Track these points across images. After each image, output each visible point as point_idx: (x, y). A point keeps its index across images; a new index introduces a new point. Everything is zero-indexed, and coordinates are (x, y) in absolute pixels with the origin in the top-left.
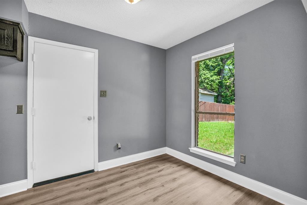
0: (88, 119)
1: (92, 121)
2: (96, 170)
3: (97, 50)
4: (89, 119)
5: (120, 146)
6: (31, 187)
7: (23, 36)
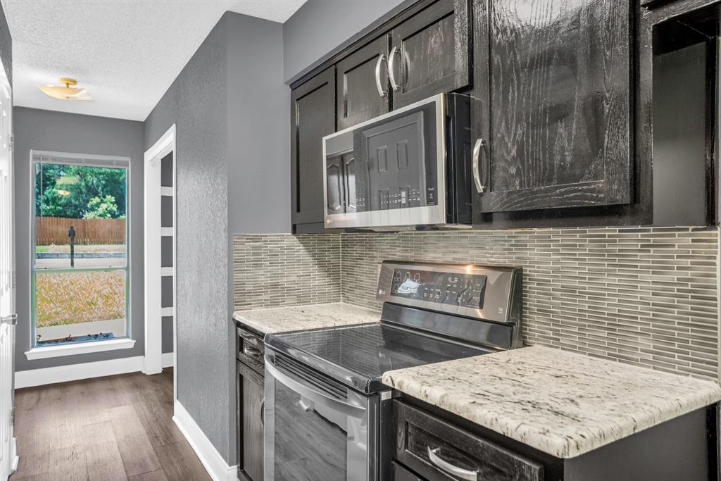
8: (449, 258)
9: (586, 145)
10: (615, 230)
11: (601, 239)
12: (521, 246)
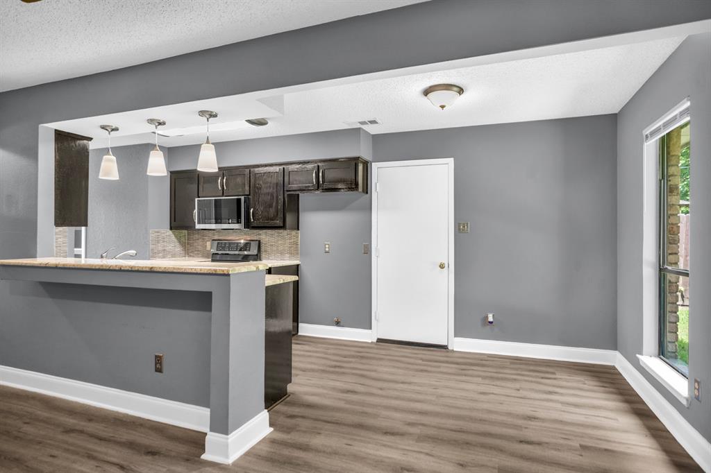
0: (440, 266)
1: (445, 269)
2: (450, 348)
3: (452, 159)
4: (442, 266)
5: (491, 319)
6: (375, 341)
7: (366, 165)
8: (237, 238)
9: (275, 214)
10: (282, 231)
11: (279, 233)
12: (260, 234)
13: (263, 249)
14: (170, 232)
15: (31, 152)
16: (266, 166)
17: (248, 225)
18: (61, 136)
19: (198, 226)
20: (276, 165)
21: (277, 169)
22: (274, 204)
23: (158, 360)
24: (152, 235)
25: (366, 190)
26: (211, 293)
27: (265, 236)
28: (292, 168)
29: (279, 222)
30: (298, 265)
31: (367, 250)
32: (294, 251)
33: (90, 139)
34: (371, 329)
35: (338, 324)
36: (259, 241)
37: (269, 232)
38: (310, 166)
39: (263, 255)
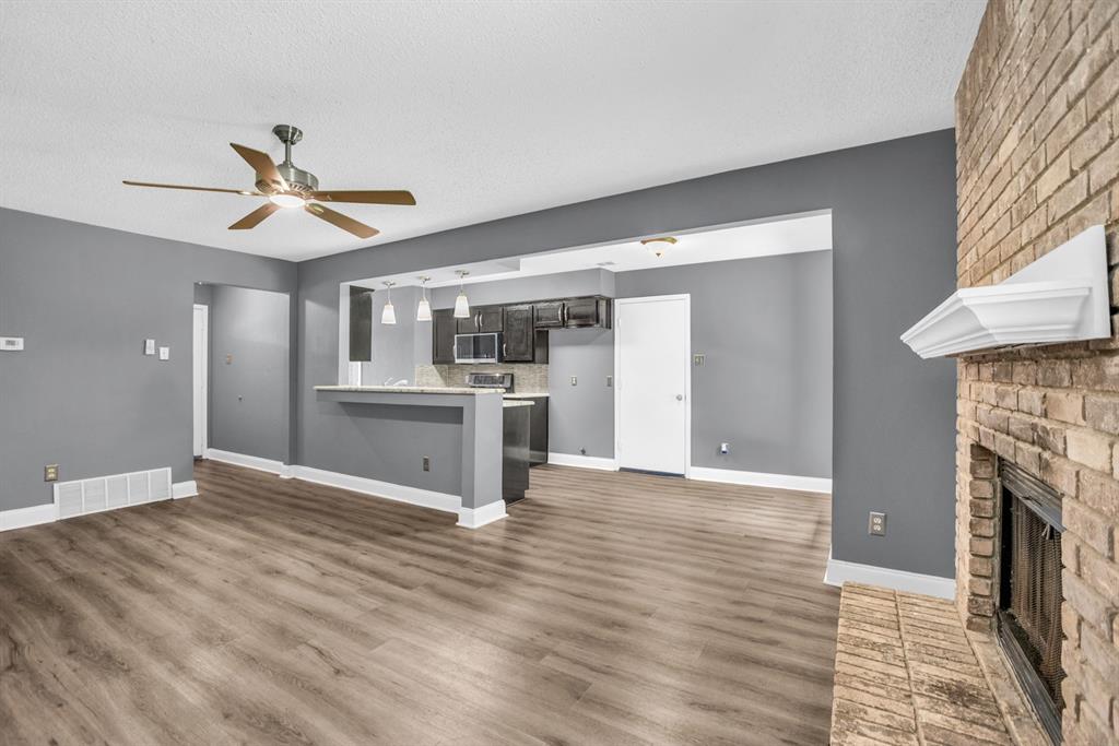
0: (677, 398)
1: (682, 402)
2: (687, 477)
3: (688, 295)
4: (679, 398)
5: (724, 449)
6: (618, 469)
7: (609, 302)
8: (493, 372)
9: (526, 349)
10: (533, 365)
11: (530, 366)
12: (513, 368)
13: (516, 382)
14: (433, 366)
15: (335, 305)
16: (517, 304)
17: (501, 359)
18: (354, 291)
19: (457, 361)
20: (527, 303)
21: (527, 307)
22: (525, 340)
23: (426, 461)
24: (418, 369)
25: (609, 325)
26: (462, 408)
27: (519, 370)
28: (539, 306)
29: (529, 357)
30: (547, 398)
31: (610, 383)
32: (545, 383)
33: (373, 290)
34: (613, 457)
35: (583, 452)
36: (512, 375)
37: (521, 365)
38: (557, 304)
39: (516, 387)
